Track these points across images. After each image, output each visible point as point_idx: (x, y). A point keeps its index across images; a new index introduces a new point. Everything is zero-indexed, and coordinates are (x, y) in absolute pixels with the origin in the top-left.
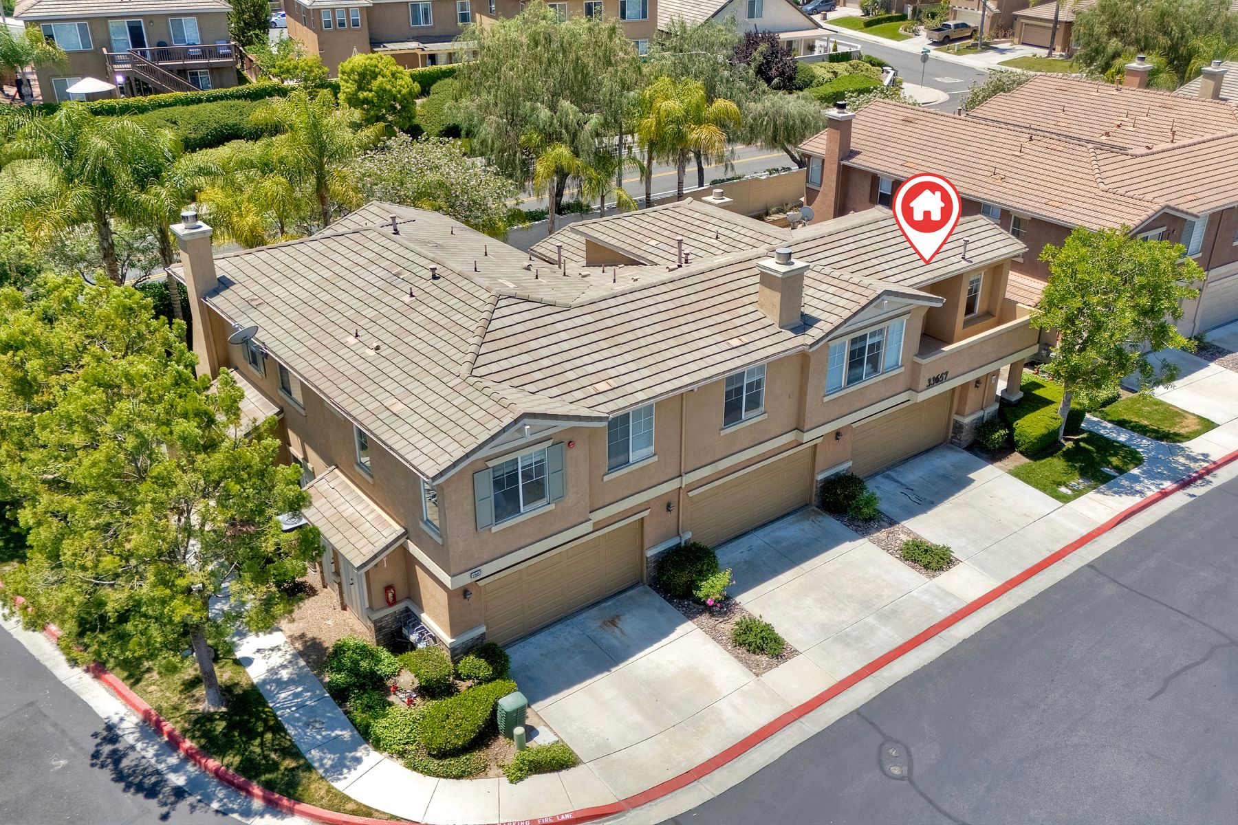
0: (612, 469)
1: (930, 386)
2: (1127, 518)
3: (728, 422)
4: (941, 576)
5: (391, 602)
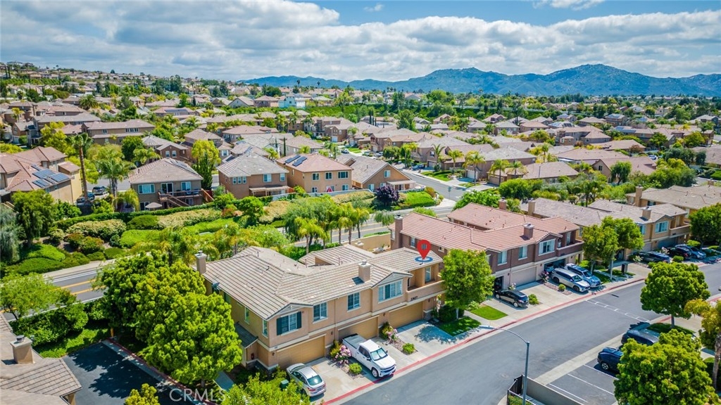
0: (315, 320)
1: (412, 300)
2: (470, 340)
3: (349, 309)
4: (411, 355)
5: (253, 359)
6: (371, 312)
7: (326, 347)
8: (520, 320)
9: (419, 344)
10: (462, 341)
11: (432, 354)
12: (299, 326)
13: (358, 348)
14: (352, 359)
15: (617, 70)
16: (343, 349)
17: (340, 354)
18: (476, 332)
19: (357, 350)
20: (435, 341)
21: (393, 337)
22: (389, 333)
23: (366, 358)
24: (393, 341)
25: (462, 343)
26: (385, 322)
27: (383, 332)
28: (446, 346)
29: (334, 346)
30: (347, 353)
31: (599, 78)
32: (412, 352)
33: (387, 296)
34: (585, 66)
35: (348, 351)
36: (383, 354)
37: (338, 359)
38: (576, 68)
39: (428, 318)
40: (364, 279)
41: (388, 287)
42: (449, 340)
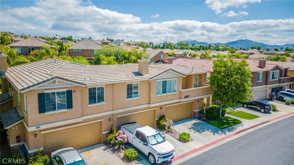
0: (90, 103)
1: (185, 98)
2: (238, 133)
3: (128, 97)
4: (187, 143)
5: (18, 142)
6: (149, 103)
7: (103, 133)
8: (271, 120)
9: (193, 134)
10: (231, 133)
11: (207, 143)
12: (70, 105)
13: (135, 133)
14: (128, 145)
15: (254, 42)
16: (119, 134)
17: (116, 139)
18: (241, 127)
19: (134, 136)
20: (207, 132)
21: (169, 128)
22: (166, 123)
23: (142, 143)
24: (170, 131)
25: (232, 135)
26: (162, 115)
27: (160, 122)
28: (218, 137)
29: (111, 132)
30: (124, 138)
31: (246, 45)
32: (188, 141)
33: (164, 91)
34: (240, 40)
35: (125, 136)
36: (160, 139)
37: (114, 145)
38: (237, 41)
39: (197, 116)
40: (143, 73)
41: (164, 83)
42: (220, 132)
